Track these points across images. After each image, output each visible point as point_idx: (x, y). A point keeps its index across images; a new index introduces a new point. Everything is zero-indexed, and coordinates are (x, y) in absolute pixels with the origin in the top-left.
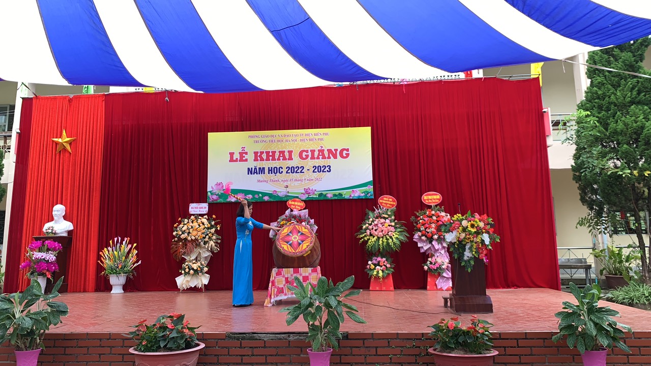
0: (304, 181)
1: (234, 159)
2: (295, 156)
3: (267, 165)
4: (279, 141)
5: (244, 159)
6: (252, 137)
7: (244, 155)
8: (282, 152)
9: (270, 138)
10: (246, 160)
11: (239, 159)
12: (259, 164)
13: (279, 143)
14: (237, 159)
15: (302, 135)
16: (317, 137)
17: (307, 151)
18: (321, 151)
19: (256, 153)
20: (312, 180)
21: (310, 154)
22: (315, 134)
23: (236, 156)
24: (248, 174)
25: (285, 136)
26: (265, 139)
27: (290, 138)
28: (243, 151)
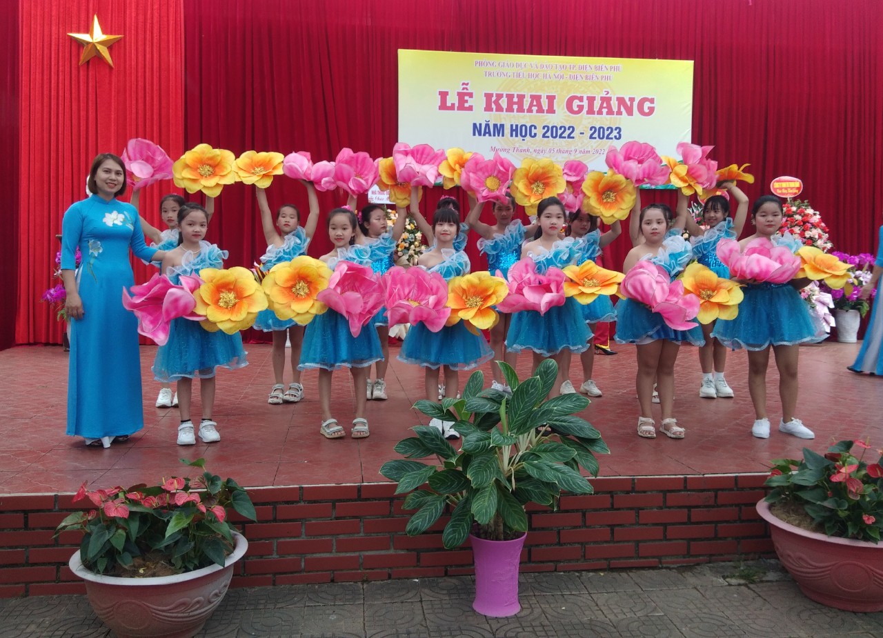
0: (573, 153)
1: (449, 104)
2: (560, 106)
3: (509, 119)
4: (530, 76)
5: (466, 105)
6: (481, 64)
7: (466, 98)
8: (536, 98)
9: (515, 70)
10: (470, 108)
11: (457, 105)
12: (494, 118)
13: (531, 80)
14: (453, 105)
15: (574, 66)
16: (600, 74)
17: (581, 99)
18: (606, 100)
19: (488, 96)
20: (589, 152)
21: (585, 103)
22: (596, 67)
23: (452, 99)
24: (474, 134)
25: (542, 66)
26: (505, 70)
27: (551, 72)
28: (465, 91)
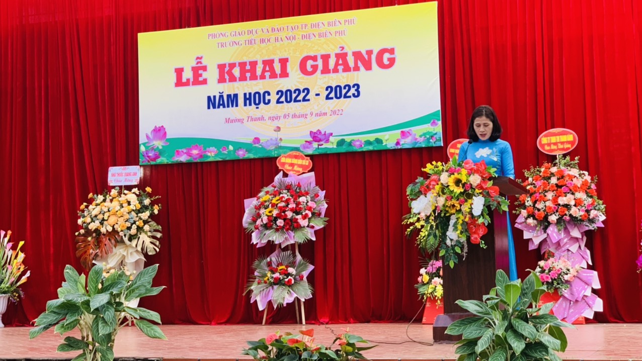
0: (309, 116)
1: (184, 80)
2: (293, 68)
3: (241, 88)
4: (262, 41)
5: (201, 79)
6: (214, 36)
7: (200, 72)
8: (269, 63)
9: (247, 37)
10: (205, 82)
11: (192, 80)
12: (228, 89)
13: (263, 45)
14: (188, 80)
15: (306, 25)
16: (333, 29)
17: (314, 58)
18: (342, 56)
19: (221, 67)
20: (325, 114)
21: (320, 63)
22: (329, 24)
23: (188, 75)
24: (209, 108)
25: (273, 30)
26: (237, 39)
27: (283, 35)
28: (199, 65)
